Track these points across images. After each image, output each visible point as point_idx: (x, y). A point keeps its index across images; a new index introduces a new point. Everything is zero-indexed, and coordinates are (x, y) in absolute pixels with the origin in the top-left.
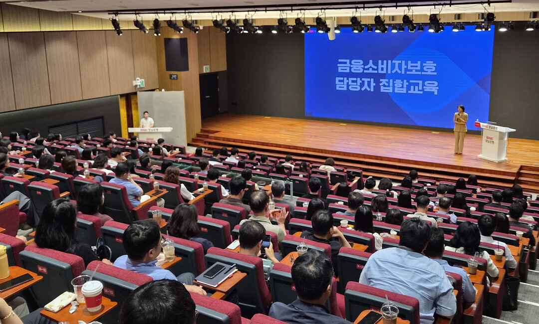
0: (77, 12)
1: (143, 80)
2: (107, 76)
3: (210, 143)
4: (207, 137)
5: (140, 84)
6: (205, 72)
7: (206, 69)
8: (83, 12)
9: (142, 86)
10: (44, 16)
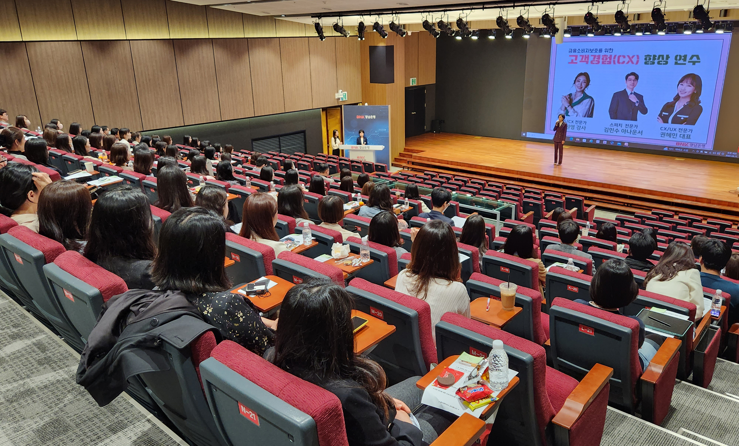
0: (280, 16)
1: (346, 93)
2: (310, 87)
3: (413, 163)
4: (411, 156)
5: (342, 96)
6: (411, 85)
7: (413, 82)
8: (286, 16)
9: (344, 100)
10: (247, 22)
